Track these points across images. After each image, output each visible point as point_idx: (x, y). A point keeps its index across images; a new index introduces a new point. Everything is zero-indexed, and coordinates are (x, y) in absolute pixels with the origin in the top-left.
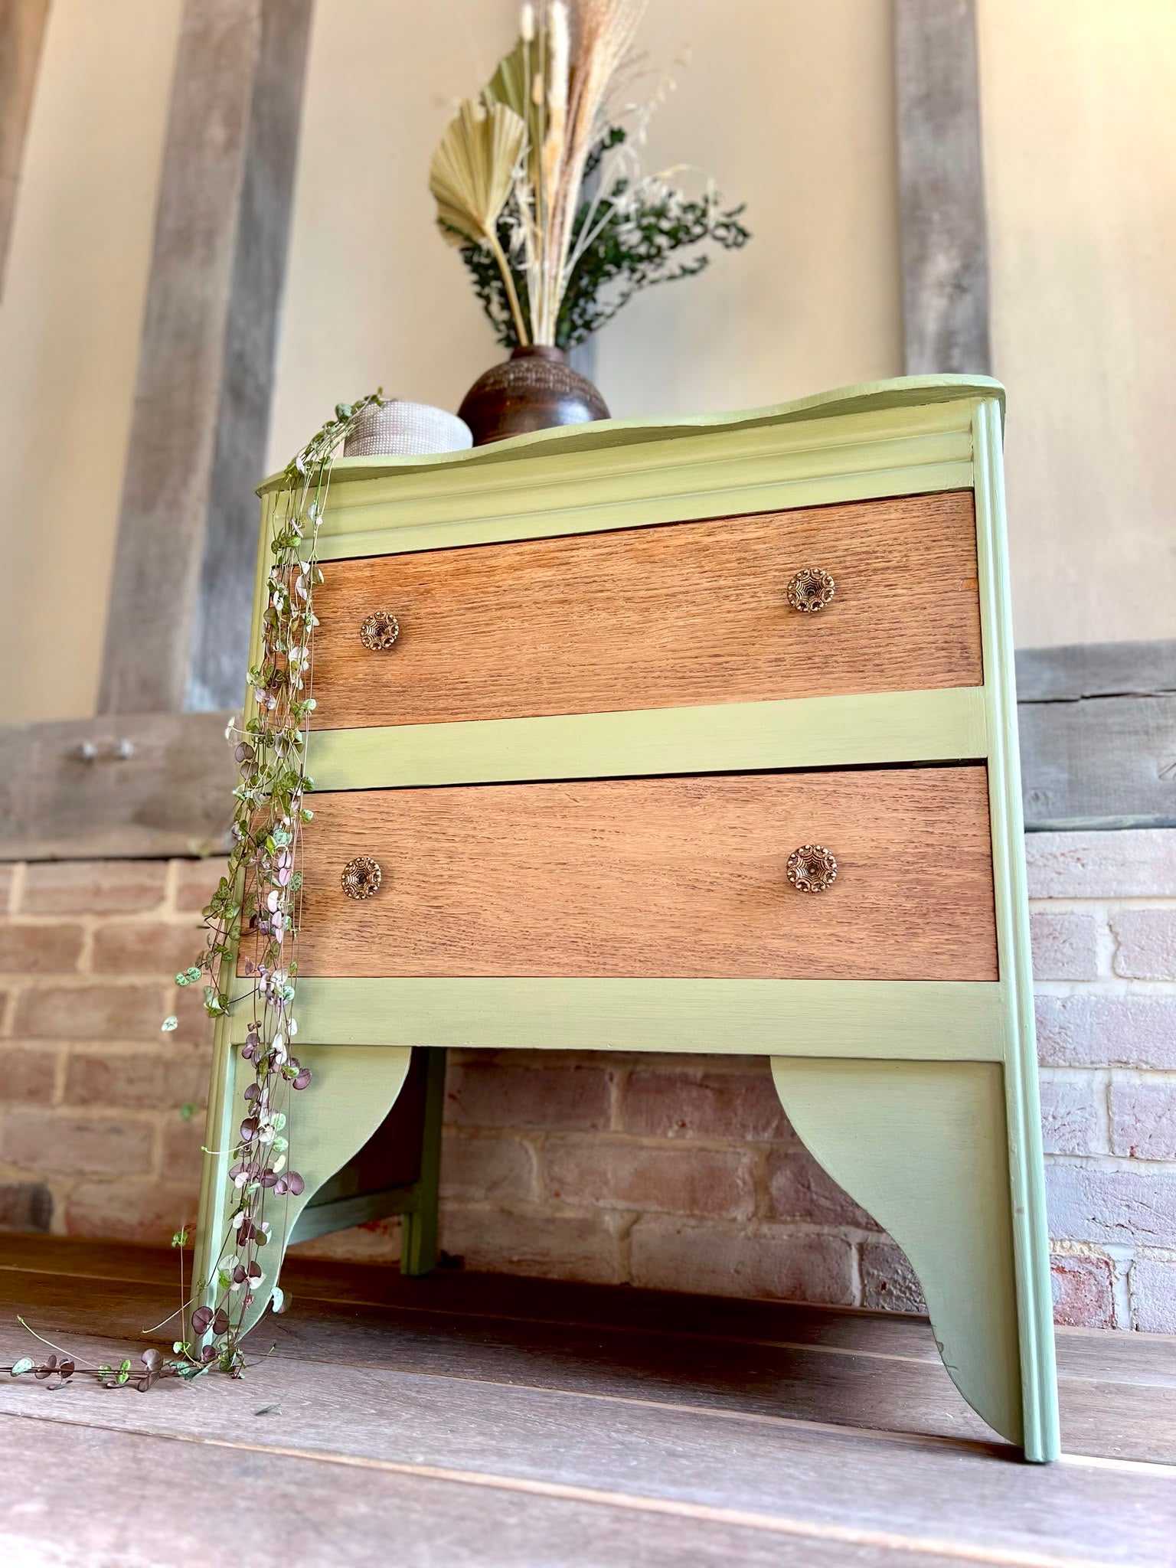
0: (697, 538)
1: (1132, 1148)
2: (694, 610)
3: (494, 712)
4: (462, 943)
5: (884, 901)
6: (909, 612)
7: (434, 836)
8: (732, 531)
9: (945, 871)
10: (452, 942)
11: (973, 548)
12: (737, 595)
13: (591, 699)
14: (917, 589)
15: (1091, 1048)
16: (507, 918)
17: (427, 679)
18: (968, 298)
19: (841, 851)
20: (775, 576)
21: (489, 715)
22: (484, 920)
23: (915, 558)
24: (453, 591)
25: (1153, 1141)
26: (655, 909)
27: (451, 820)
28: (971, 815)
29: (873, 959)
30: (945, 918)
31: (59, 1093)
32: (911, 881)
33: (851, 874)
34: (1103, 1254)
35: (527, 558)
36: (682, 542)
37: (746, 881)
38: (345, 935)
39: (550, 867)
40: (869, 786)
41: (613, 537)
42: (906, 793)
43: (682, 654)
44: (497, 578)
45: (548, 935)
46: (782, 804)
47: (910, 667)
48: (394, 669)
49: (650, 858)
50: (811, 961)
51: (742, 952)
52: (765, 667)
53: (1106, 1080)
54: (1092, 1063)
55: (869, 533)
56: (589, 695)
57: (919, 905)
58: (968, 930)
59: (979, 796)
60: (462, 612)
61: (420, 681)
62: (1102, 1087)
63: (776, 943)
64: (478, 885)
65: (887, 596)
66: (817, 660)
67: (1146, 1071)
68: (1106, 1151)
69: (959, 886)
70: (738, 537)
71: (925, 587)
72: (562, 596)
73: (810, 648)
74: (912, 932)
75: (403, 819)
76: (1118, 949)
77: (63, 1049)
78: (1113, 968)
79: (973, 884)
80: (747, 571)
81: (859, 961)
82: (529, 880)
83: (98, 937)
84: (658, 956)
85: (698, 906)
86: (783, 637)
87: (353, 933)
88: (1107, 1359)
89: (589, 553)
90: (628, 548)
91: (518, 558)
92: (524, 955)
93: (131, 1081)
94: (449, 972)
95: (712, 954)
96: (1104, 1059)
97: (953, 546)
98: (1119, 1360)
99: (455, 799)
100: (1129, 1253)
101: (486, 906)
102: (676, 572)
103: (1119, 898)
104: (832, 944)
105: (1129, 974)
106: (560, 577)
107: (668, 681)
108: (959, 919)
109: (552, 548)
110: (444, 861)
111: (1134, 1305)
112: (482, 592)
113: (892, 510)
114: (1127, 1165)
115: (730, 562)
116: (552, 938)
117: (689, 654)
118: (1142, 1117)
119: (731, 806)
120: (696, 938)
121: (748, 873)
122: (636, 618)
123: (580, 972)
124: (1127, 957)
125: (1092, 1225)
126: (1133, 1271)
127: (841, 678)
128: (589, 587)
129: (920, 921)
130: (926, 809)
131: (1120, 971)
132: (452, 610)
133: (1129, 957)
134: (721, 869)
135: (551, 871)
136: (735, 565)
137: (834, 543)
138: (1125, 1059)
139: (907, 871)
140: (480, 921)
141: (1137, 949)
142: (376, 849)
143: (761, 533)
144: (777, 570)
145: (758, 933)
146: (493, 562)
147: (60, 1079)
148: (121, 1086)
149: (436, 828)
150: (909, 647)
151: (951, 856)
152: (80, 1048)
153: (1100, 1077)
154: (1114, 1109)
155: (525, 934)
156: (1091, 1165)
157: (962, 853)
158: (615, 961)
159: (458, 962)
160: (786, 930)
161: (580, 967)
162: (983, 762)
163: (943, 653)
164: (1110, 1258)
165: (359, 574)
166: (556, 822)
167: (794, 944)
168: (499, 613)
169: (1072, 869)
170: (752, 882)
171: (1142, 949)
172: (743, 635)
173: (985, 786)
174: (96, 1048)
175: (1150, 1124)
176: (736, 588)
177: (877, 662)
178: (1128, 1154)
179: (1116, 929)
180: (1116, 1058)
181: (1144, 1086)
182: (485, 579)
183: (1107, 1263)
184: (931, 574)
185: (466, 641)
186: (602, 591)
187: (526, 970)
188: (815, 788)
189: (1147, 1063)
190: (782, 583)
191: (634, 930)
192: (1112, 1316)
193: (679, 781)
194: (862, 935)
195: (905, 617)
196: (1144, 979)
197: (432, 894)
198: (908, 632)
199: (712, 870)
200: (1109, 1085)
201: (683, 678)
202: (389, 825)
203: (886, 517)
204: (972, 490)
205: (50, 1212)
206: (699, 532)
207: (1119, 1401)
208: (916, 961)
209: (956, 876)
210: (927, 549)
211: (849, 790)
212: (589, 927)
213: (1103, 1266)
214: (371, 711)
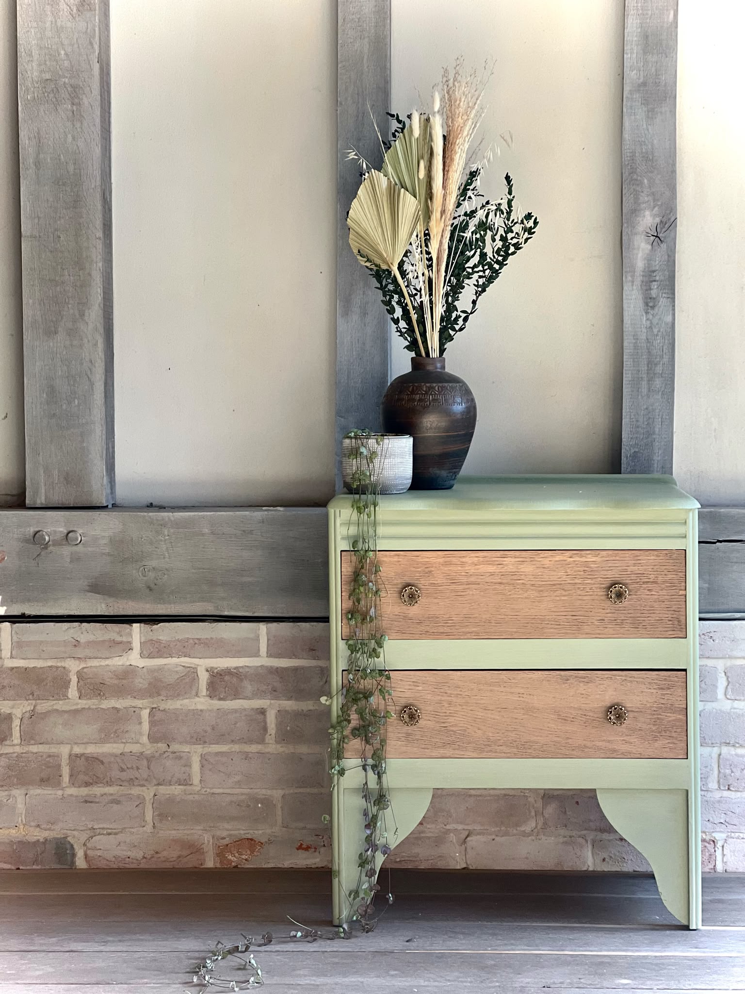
0: (565, 558)
1: (729, 785)
2: (564, 593)
3: (469, 636)
4: (458, 743)
5: (644, 726)
6: (658, 603)
7: (440, 694)
8: (582, 556)
9: (669, 714)
10: (454, 743)
11: (684, 576)
12: (584, 588)
13: (516, 632)
14: (661, 593)
15: (712, 737)
16: (480, 732)
17: (432, 617)
18: (664, 246)
19: (628, 705)
20: (600, 581)
21: (466, 637)
22: (469, 733)
23: (660, 579)
24: (443, 573)
25: (739, 781)
26: (548, 729)
27: (449, 686)
28: (680, 692)
29: (639, 750)
30: (668, 734)
31: (66, 778)
32: (655, 718)
33: (631, 715)
34: (712, 836)
35: (481, 559)
36: (557, 559)
37: (588, 717)
38: (399, 739)
39: (499, 710)
40: (639, 678)
41: (524, 553)
42: (654, 681)
43: (558, 614)
44: (466, 568)
45: (499, 740)
46: (603, 684)
47: (657, 628)
48: (414, 610)
49: (546, 706)
50: (614, 751)
51: (585, 747)
52: (596, 623)
53: (718, 753)
54: (712, 744)
55: (642, 564)
56: (515, 630)
57: (658, 728)
58: (676, 738)
59: (682, 684)
60: (448, 584)
61: (429, 618)
62: (716, 756)
63: (600, 744)
64: (464, 717)
65: (648, 595)
66: (618, 621)
67: (738, 747)
68: (717, 787)
69: (674, 720)
70: (584, 559)
71: (664, 592)
72: (500, 580)
73: (615, 615)
74: (655, 739)
75: (424, 685)
76: (728, 685)
77: (64, 751)
78: (725, 695)
79: (679, 720)
80: (589, 577)
81: (634, 751)
82: (489, 716)
83: (80, 675)
84: (550, 749)
85: (568, 728)
86: (604, 609)
87: (403, 738)
88: (713, 887)
89: (513, 560)
90: (532, 559)
91: (477, 559)
92: (489, 748)
93: (122, 770)
94: (452, 756)
95: (573, 748)
96: (718, 742)
97: (677, 575)
98: (718, 888)
99: (451, 676)
100: (724, 836)
101: (469, 727)
102: (555, 573)
103: (730, 658)
104: (623, 744)
105: (733, 697)
106: (498, 571)
107: (553, 626)
108: (674, 734)
109: (494, 556)
110: (447, 706)
111: (725, 860)
112: (460, 575)
113: (651, 554)
114: (726, 794)
115: (581, 571)
116: (502, 741)
117: (562, 614)
118: (734, 770)
119: (581, 685)
120: (567, 741)
121: (588, 714)
122: (536, 594)
123: (515, 756)
124: (732, 690)
125: (708, 823)
126: (725, 844)
127: (629, 630)
128: (514, 577)
129: (658, 735)
130: (662, 689)
131: (728, 696)
132: (443, 583)
133: (733, 689)
134: (577, 712)
135: (500, 712)
136: (582, 573)
137: (626, 568)
138: (728, 742)
139: (654, 714)
140: (466, 733)
141: (737, 684)
142: (412, 699)
143: (594, 559)
144: (601, 578)
145: (592, 739)
146: (464, 560)
147: (66, 771)
148: (115, 773)
149: (442, 690)
150: (658, 618)
151: (672, 709)
152: (77, 750)
153: (716, 751)
154: (722, 767)
155: (488, 739)
156: (709, 795)
157: (675, 707)
158: (530, 751)
159: (457, 752)
160: (605, 738)
161: (515, 754)
162: (685, 670)
163: (671, 622)
164: (715, 839)
165: (392, 559)
166: (502, 689)
167: (608, 744)
168: (467, 586)
169: (708, 643)
170: (590, 718)
171: (740, 685)
172: (586, 607)
173: (685, 680)
174: (91, 750)
175: (738, 774)
176: (583, 584)
177: (643, 624)
178: (727, 788)
179: (728, 674)
180: (724, 741)
181: (737, 755)
182: (460, 568)
183: (714, 841)
184: (667, 586)
185: (451, 599)
186: (519, 580)
187: (490, 755)
188: (618, 678)
189: (738, 743)
190: (603, 584)
191: (539, 738)
192: (715, 866)
193: (558, 672)
194: (636, 740)
195: (656, 605)
196: (740, 700)
197: (442, 721)
198: (657, 612)
199: (573, 712)
200: (720, 755)
201: (559, 625)
202: (418, 688)
203: (649, 558)
204: (685, 550)
205: (74, 855)
206: (566, 556)
207: (720, 906)
208: (656, 751)
209: (673, 717)
210: (665, 575)
211: (630, 679)
212: (518, 737)
213: (712, 843)
214: (404, 632)
